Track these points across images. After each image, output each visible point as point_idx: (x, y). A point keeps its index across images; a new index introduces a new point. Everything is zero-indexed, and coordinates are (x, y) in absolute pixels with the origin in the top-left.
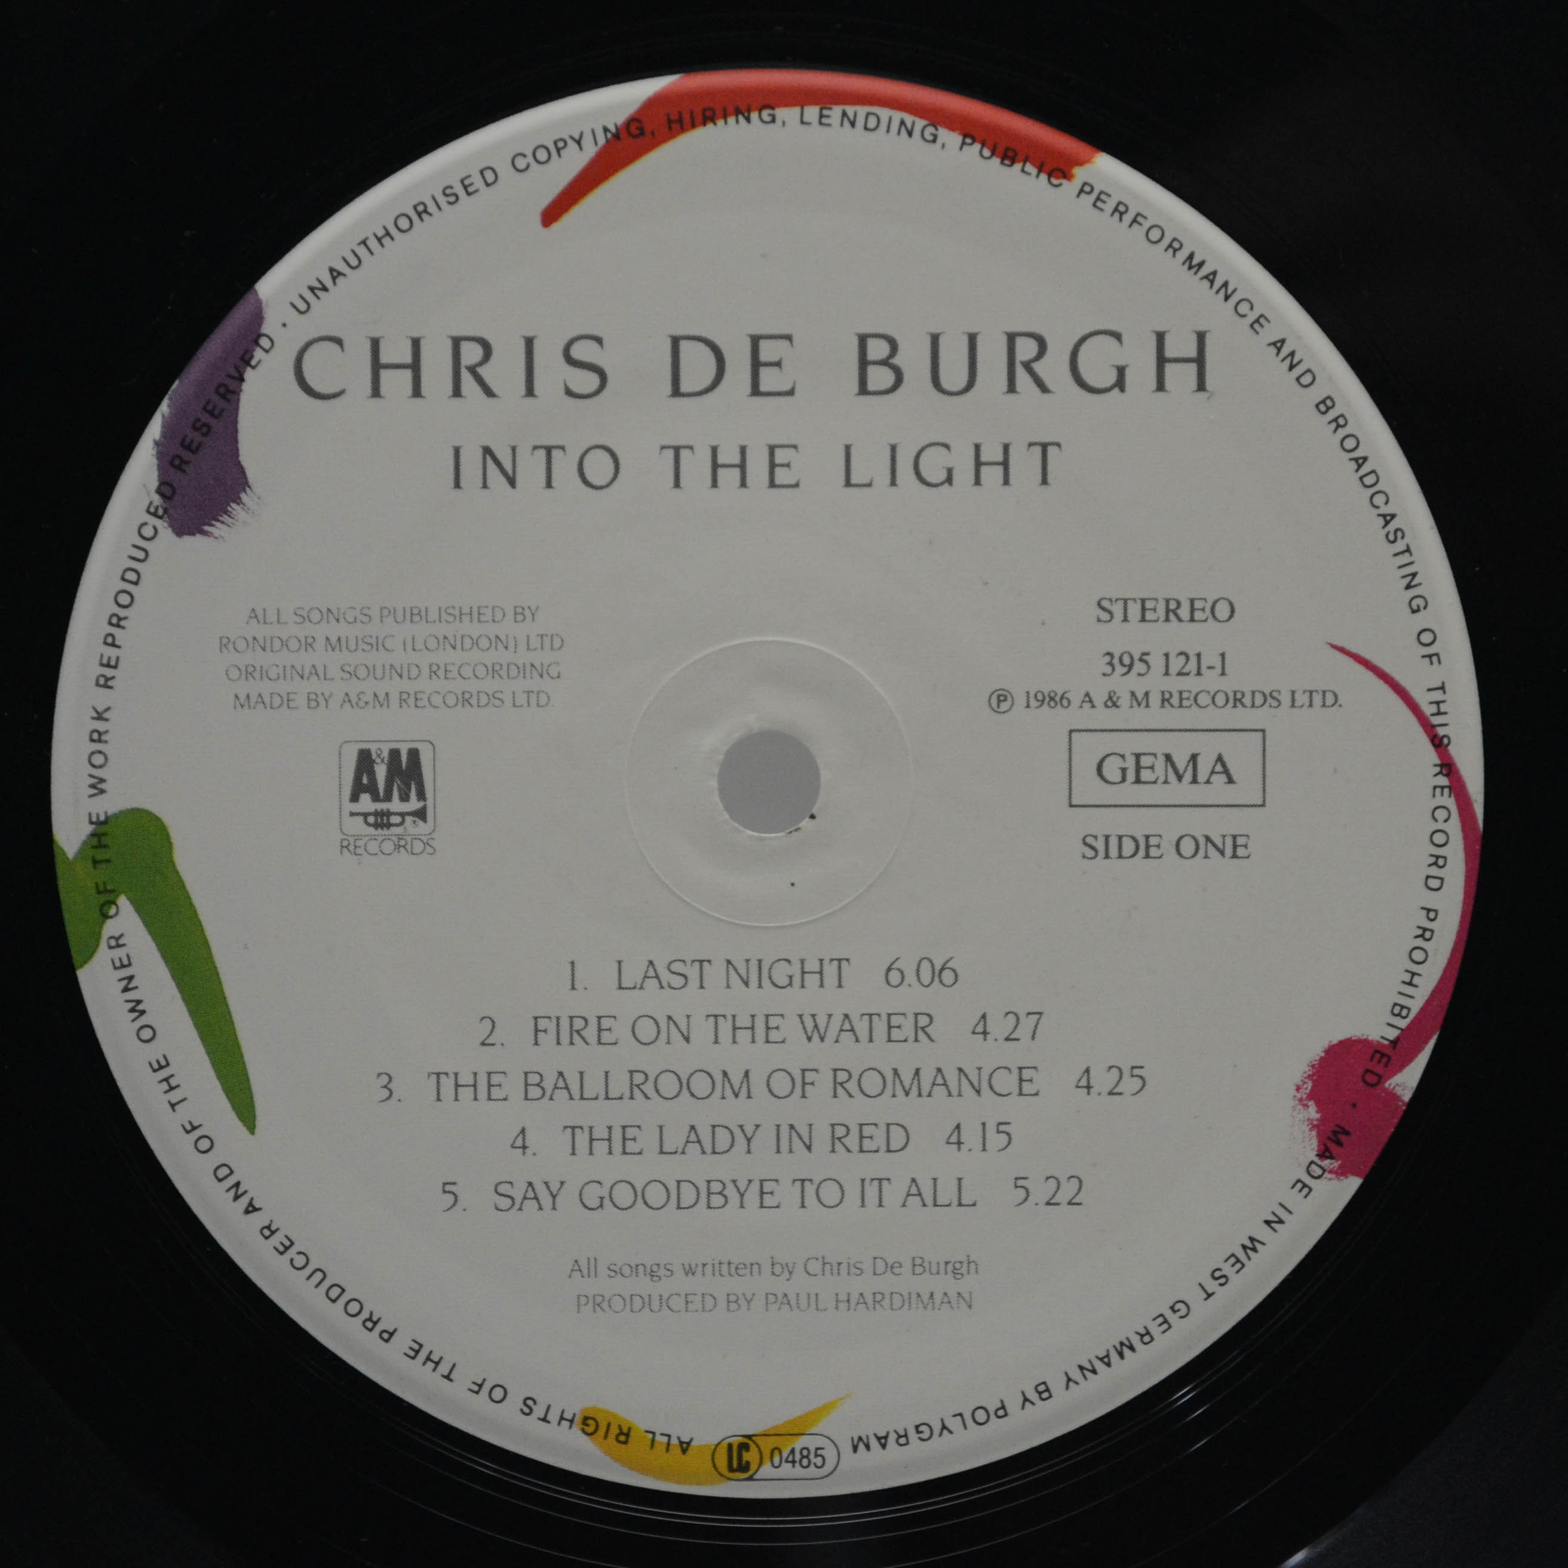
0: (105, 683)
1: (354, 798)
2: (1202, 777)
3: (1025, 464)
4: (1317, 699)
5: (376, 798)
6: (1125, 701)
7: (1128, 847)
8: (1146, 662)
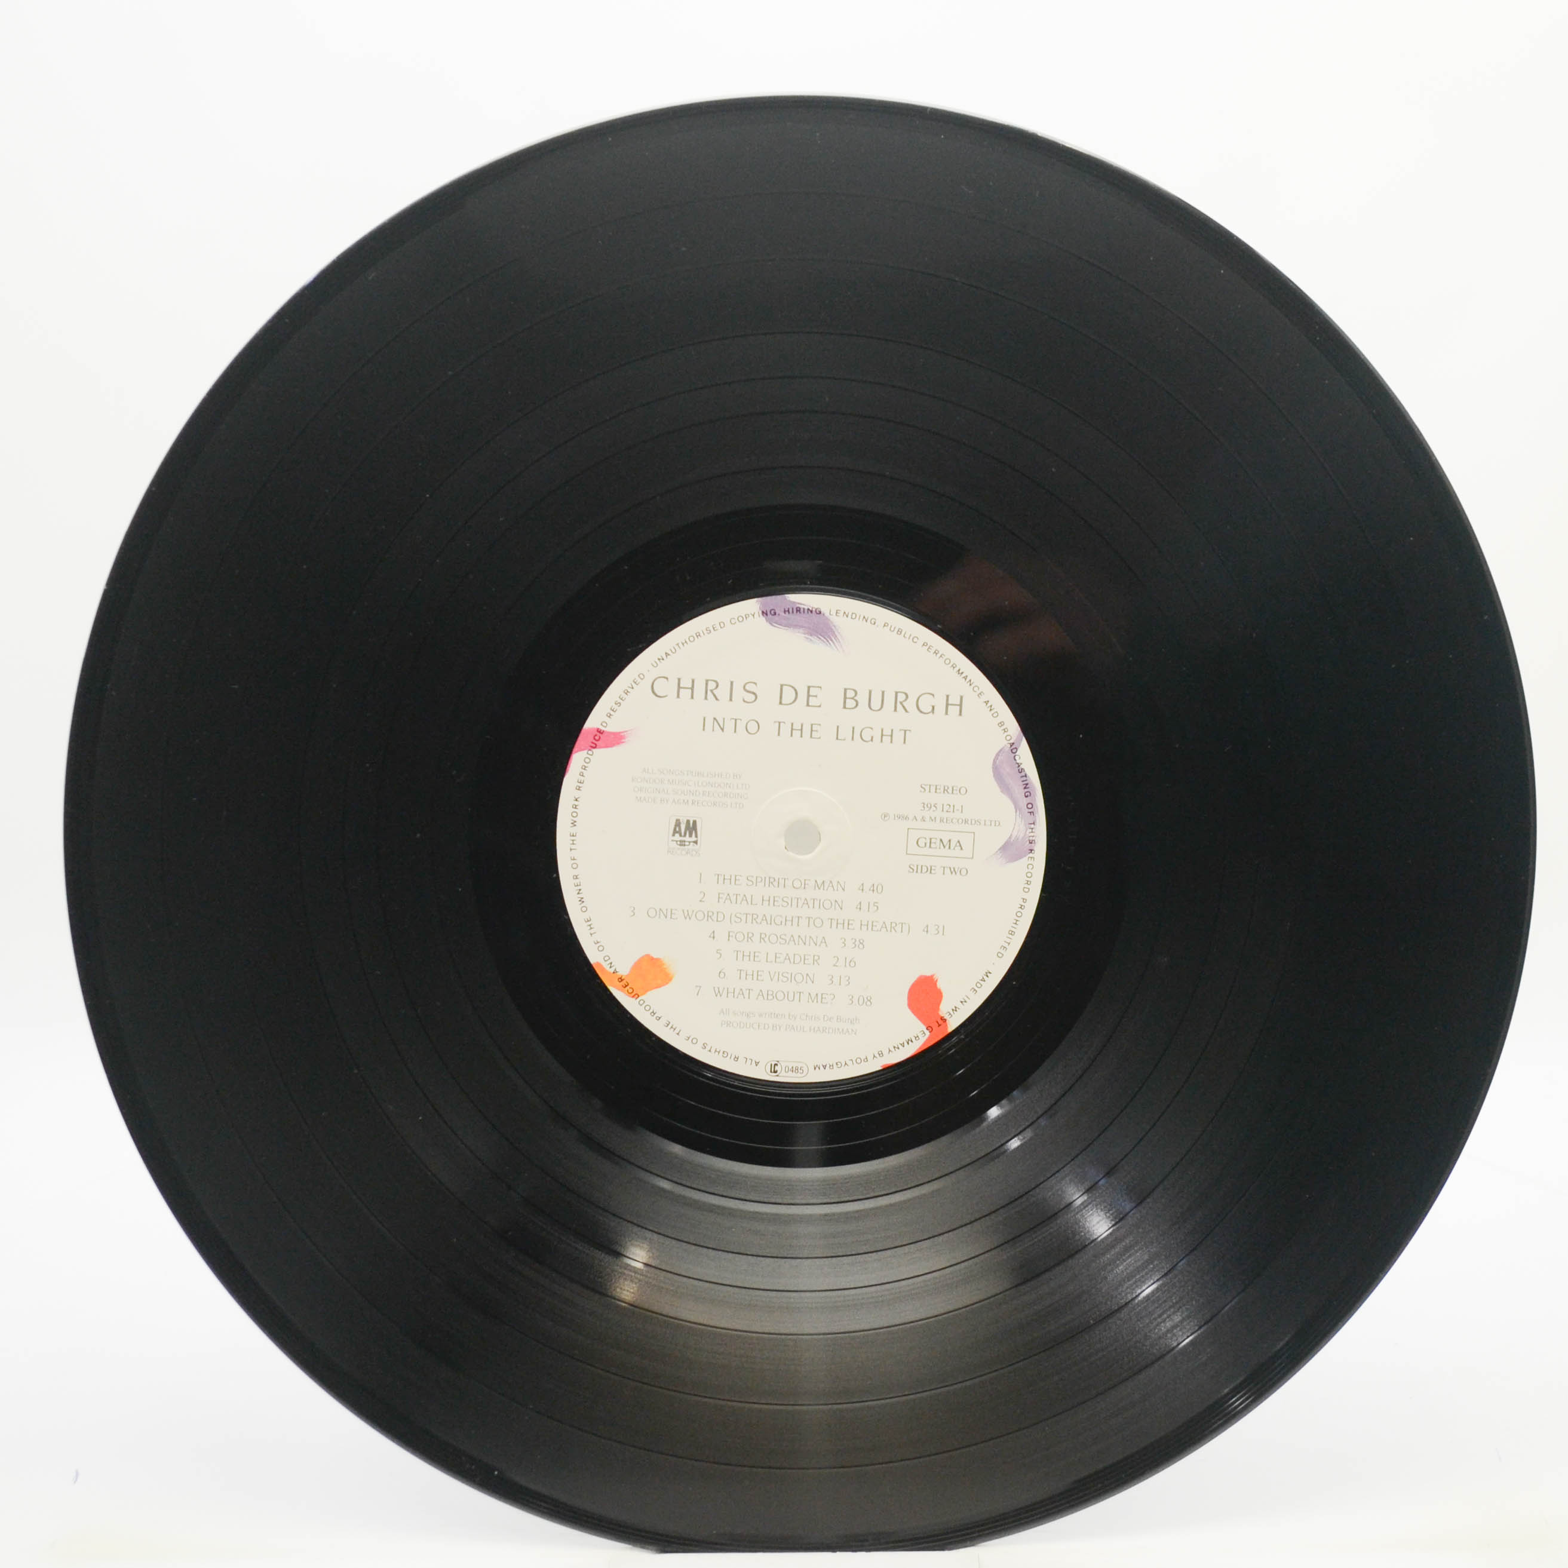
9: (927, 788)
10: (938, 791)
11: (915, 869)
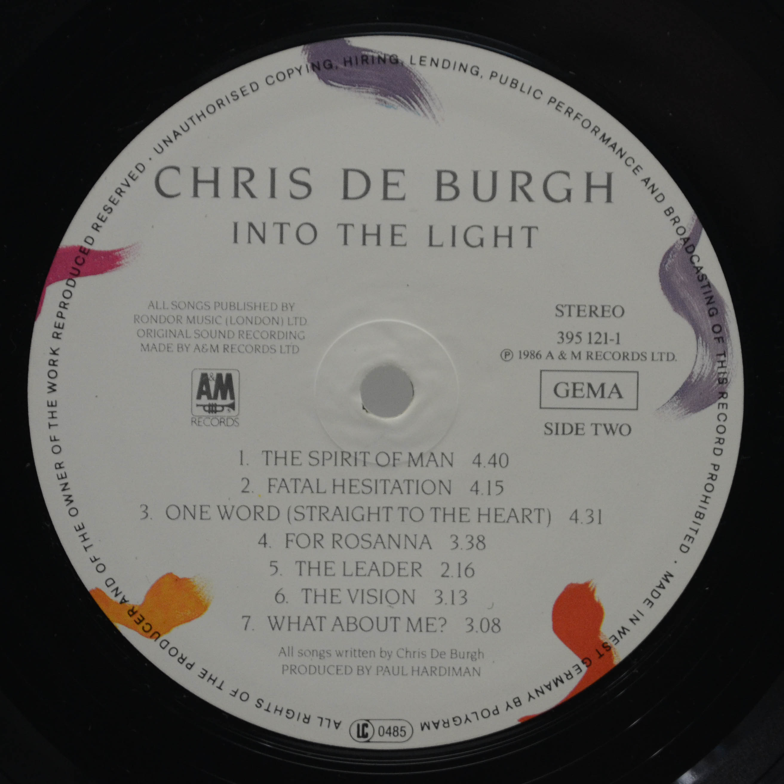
9: (566, 310)
10: (582, 313)
11: (554, 428)
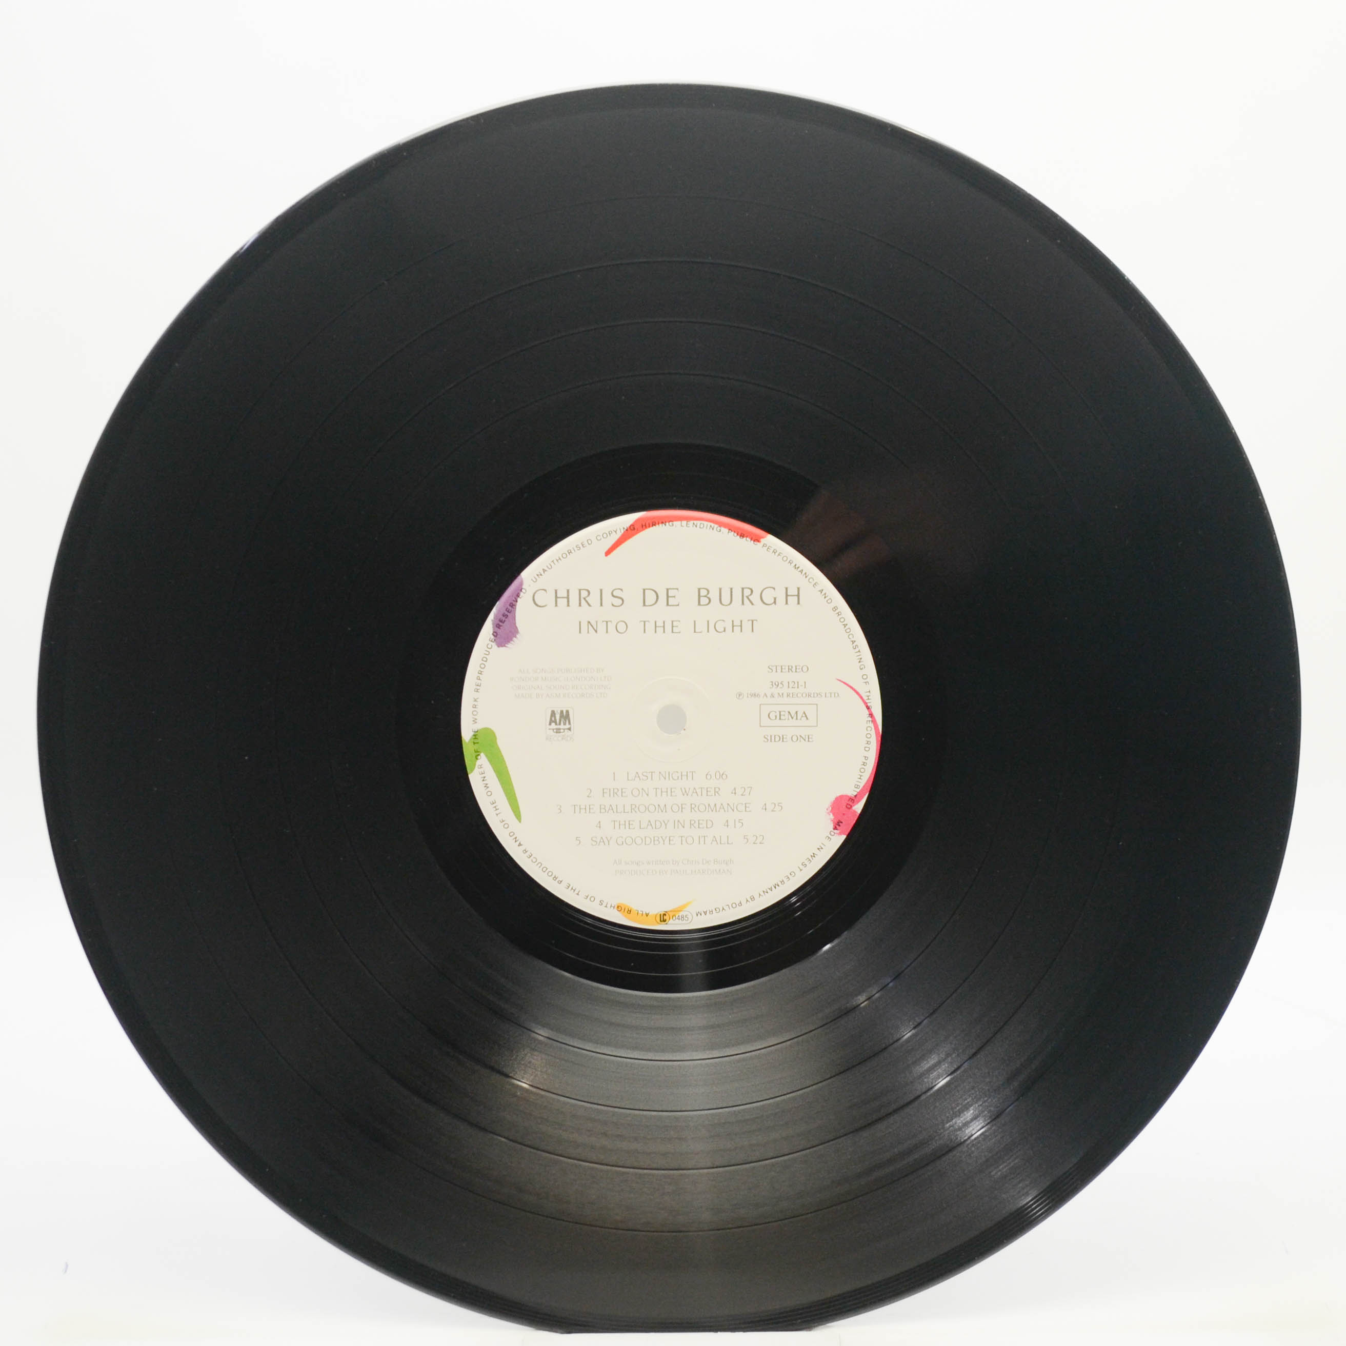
0: (477, 691)
1: (550, 724)
2: (799, 718)
3: (747, 626)
4: (833, 695)
5: (556, 724)
6: (776, 696)
7: (777, 739)
8: (783, 684)
